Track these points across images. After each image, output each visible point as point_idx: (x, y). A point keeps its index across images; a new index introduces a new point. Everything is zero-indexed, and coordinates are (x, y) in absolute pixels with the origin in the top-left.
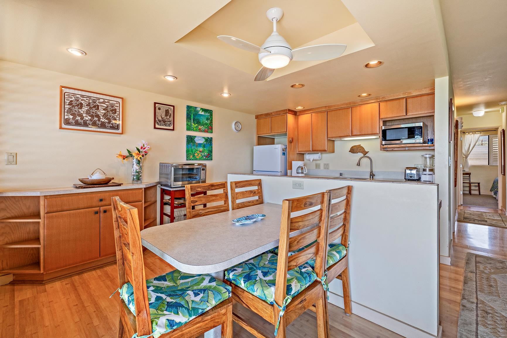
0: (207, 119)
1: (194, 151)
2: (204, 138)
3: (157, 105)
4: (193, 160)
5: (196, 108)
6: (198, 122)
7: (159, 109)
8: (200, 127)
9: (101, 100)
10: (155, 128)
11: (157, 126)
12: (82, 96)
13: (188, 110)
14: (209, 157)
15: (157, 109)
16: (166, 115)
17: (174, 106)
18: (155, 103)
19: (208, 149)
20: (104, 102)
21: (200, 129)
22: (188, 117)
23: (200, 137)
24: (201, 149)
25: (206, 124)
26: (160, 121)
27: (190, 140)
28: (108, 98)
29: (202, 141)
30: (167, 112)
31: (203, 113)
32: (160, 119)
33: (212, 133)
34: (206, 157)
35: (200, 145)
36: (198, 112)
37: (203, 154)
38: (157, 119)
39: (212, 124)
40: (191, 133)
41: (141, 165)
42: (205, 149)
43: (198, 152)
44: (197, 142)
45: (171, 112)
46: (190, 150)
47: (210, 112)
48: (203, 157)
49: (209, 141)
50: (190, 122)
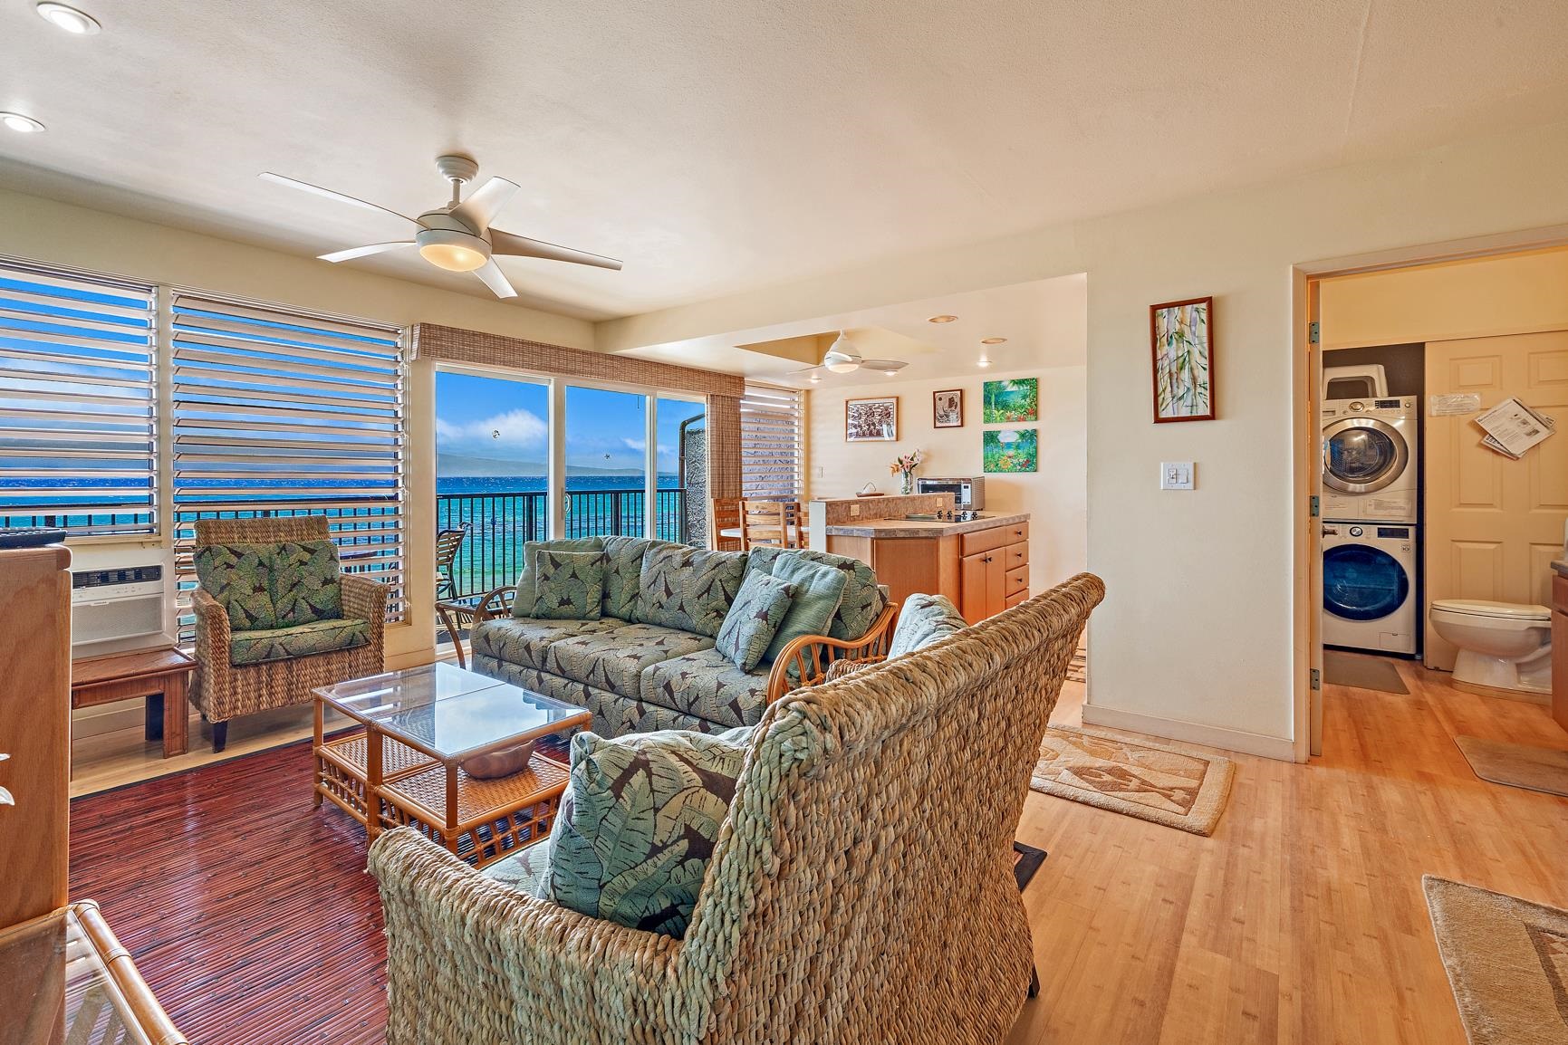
0: (1024, 397)
1: (997, 456)
2: (1018, 432)
3: (937, 394)
4: (995, 472)
5: (1000, 382)
6: (1005, 406)
7: (940, 399)
8: (1008, 414)
9: (877, 405)
10: (935, 427)
11: (938, 424)
12: (861, 405)
13: (985, 390)
14: (1031, 464)
15: (937, 399)
16: (950, 406)
17: (961, 390)
18: (934, 393)
19: (1026, 450)
20: (878, 408)
21: (1008, 418)
22: (987, 401)
23: (1009, 431)
24: (1012, 452)
25: (1022, 406)
26: (941, 417)
27: (990, 438)
28: (882, 401)
29: (1014, 438)
30: (951, 401)
31: (1015, 388)
32: (942, 413)
33: (1036, 419)
34: (1023, 465)
35: (1009, 445)
36: (1005, 388)
37: (1015, 461)
38: (937, 415)
39: (1036, 405)
40: (992, 427)
41: (909, 479)
42: (1019, 451)
43: (1005, 458)
44: (1002, 441)
45: (957, 400)
46: (990, 456)
47: (1033, 383)
48: (1015, 466)
49: (1031, 437)
50: (990, 408)
